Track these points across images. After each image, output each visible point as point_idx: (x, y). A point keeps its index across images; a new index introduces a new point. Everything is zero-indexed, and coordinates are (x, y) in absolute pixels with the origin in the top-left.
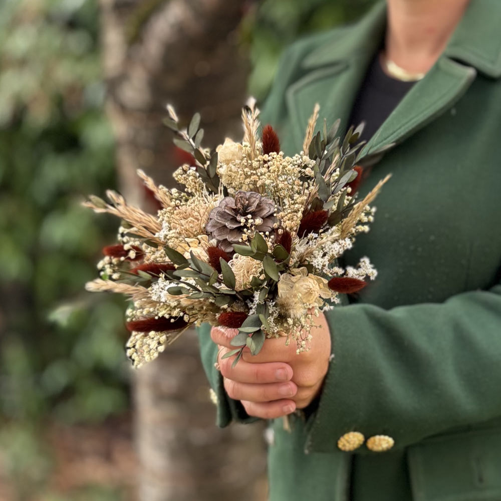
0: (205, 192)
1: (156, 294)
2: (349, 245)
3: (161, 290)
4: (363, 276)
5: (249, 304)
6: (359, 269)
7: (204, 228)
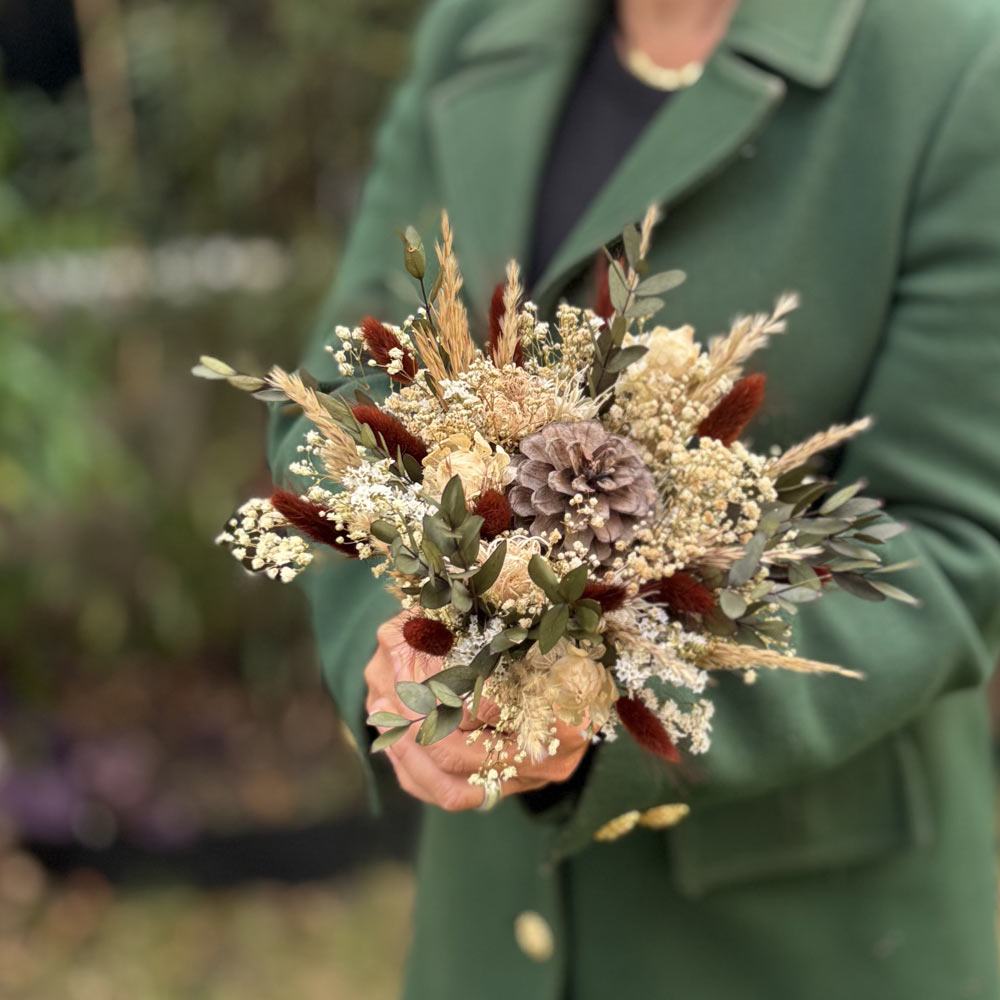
0: (579, 376)
1: (354, 477)
2: (699, 685)
3: (367, 479)
4: (682, 731)
5: (471, 626)
6: (686, 715)
7: (522, 437)
